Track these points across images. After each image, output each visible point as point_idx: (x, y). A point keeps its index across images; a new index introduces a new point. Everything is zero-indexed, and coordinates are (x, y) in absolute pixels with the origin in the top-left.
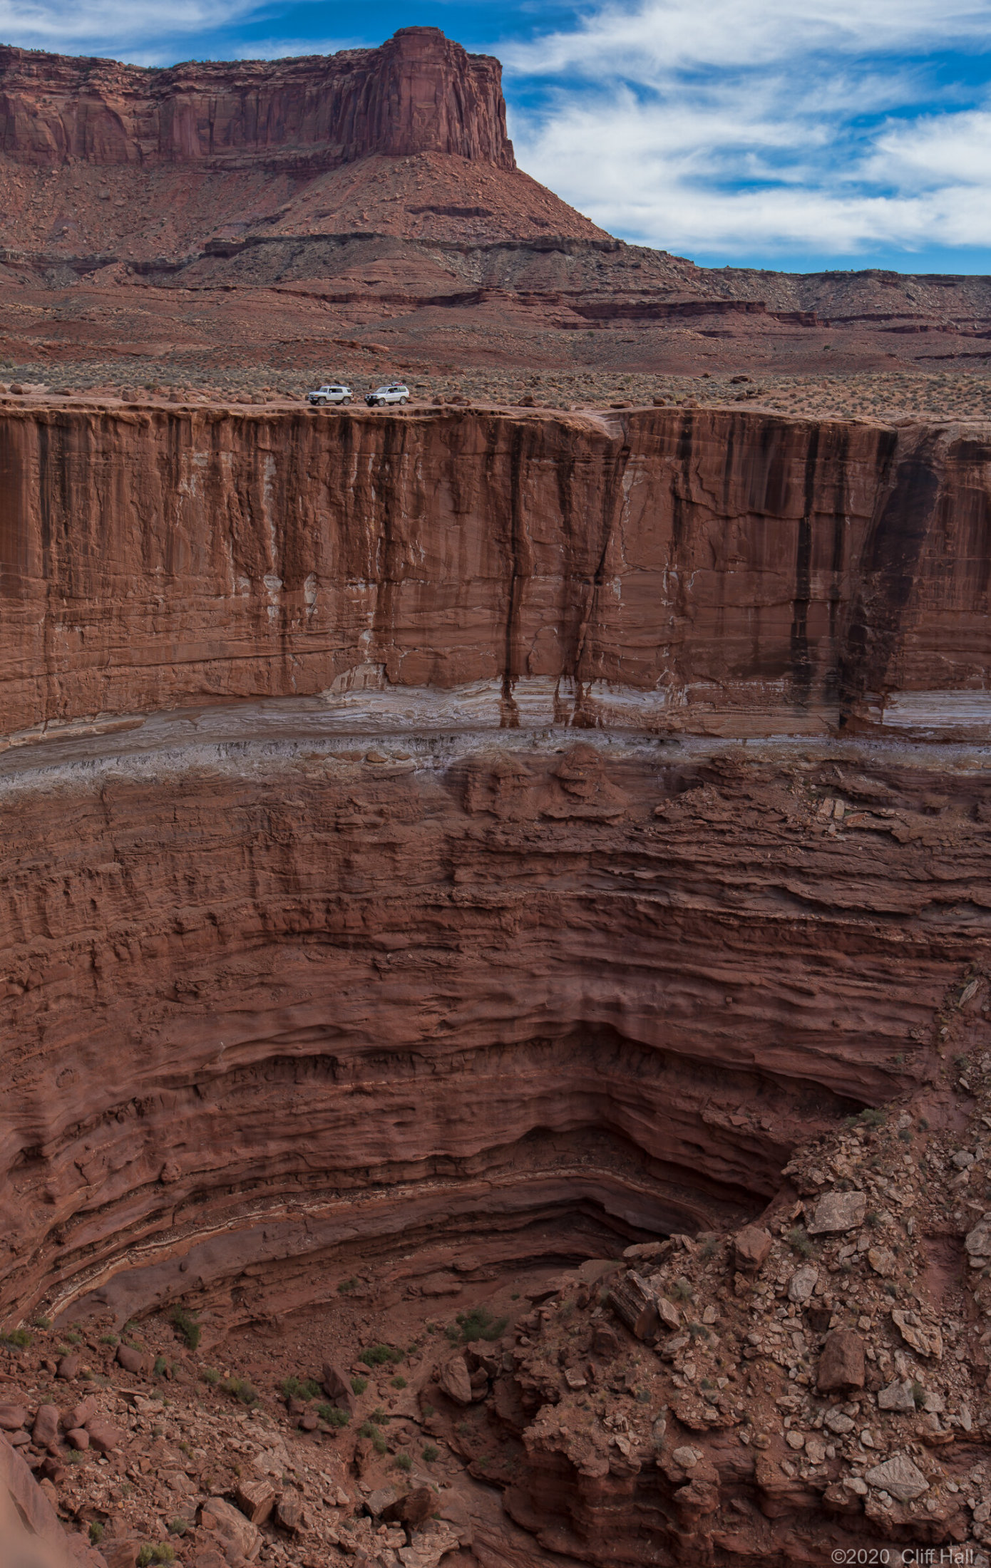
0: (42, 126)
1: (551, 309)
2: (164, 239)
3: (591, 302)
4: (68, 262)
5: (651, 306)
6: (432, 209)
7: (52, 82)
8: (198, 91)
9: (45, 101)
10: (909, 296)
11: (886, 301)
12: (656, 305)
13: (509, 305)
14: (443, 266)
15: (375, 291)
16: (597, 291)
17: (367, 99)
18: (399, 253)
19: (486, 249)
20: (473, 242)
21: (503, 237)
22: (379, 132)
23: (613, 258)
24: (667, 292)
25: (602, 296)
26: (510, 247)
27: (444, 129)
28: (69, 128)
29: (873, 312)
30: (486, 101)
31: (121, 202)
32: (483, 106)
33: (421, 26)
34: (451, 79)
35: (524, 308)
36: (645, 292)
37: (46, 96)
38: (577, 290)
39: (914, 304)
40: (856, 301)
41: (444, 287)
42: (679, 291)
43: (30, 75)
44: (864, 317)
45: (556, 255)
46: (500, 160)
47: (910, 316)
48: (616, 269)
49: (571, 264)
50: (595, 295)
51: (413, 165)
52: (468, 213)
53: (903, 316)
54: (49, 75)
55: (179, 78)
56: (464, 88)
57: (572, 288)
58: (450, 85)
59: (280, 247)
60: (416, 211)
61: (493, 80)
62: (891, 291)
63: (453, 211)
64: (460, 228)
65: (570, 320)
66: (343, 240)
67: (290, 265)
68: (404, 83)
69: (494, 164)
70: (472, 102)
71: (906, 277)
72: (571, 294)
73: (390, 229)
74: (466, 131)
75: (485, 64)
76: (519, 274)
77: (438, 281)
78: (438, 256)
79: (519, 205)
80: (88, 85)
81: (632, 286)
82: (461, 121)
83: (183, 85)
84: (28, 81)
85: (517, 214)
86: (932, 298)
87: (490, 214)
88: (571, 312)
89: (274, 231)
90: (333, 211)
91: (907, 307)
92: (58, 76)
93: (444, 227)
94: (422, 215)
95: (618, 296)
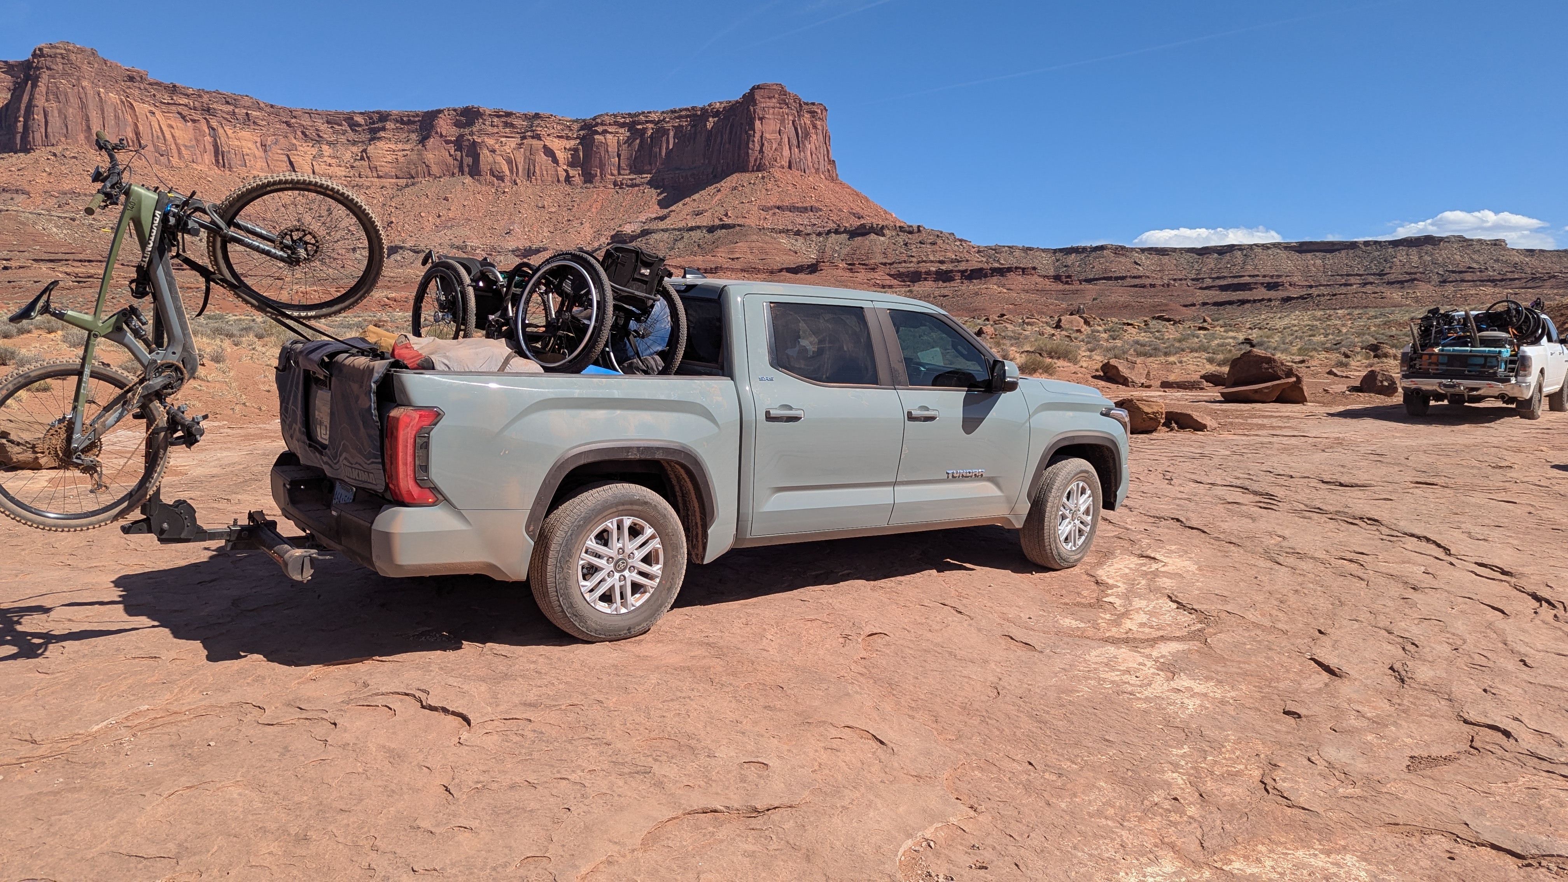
0: (499, 159)
1: (871, 275)
2: (582, 234)
3: (901, 270)
4: (513, 251)
5: (947, 272)
6: (778, 208)
7: (507, 130)
8: (611, 133)
9: (501, 142)
10: (1136, 263)
11: (1121, 266)
12: (951, 271)
13: (840, 272)
14: (789, 247)
15: (737, 265)
16: (905, 262)
17: (731, 133)
18: (755, 237)
19: (819, 234)
20: (809, 230)
21: (832, 226)
22: (739, 155)
23: (915, 237)
24: (959, 262)
25: (908, 265)
26: (837, 232)
27: (786, 152)
28: (518, 160)
29: (1110, 275)
30: (817, 134)
31: (553, 210)
32: (814, 136)
33: (769, 83)
34: (791, 118)
35: (851, 274)
36: (942, 262)
37: (503, 139)
38: (889, 261)
39: (1140, 268)
40: (1097, 266)
41: (791, 261)
42: (967, 261)
43: (492, 126)
44: (1104, 278)
45: (873, 236)
46: (827, 173)
47: (1140, 277)
48: (919, 245)
49: (884, 243)
50: (904, 265)
51: (763, 178)
52: (805, 210)
53: (1135, 277)
54: (506, 124)
55: (597, 125)
56: (800, 124)
57: (885, 260)
58: (791, 122)
59: (666, 235)
60: (765, 209)
61: (821, 119)
62: (1123, 259)
63: (793, 209)
64: (799, 220)
65: (888, 283)
66: (711, 229)
67: (673, 248)
68: (758, 123)
69: (822, 176)
70: (807, 135)
71: (1133, 249)
72: (885, 264)
73: (747, 222)
74: (802, 154)
75: (815, 108)
76: (845, 251)
77: (784, 257)
78: (784, 240)
79: (841, 204)
80: (533, 131)
81: (932, 258)
82: (798, 147)
83: (600, 129)
84: (490, 130)
85: (841, 210)
86: (1153, 264)
87: (821, 210)
88: (889, 277)
89: (662, 225)
90: (706, 211)
91: (1135, 271)
92: (512, 126)
93: (786, 220)
94: (771, 212)
95: (921, 265)
